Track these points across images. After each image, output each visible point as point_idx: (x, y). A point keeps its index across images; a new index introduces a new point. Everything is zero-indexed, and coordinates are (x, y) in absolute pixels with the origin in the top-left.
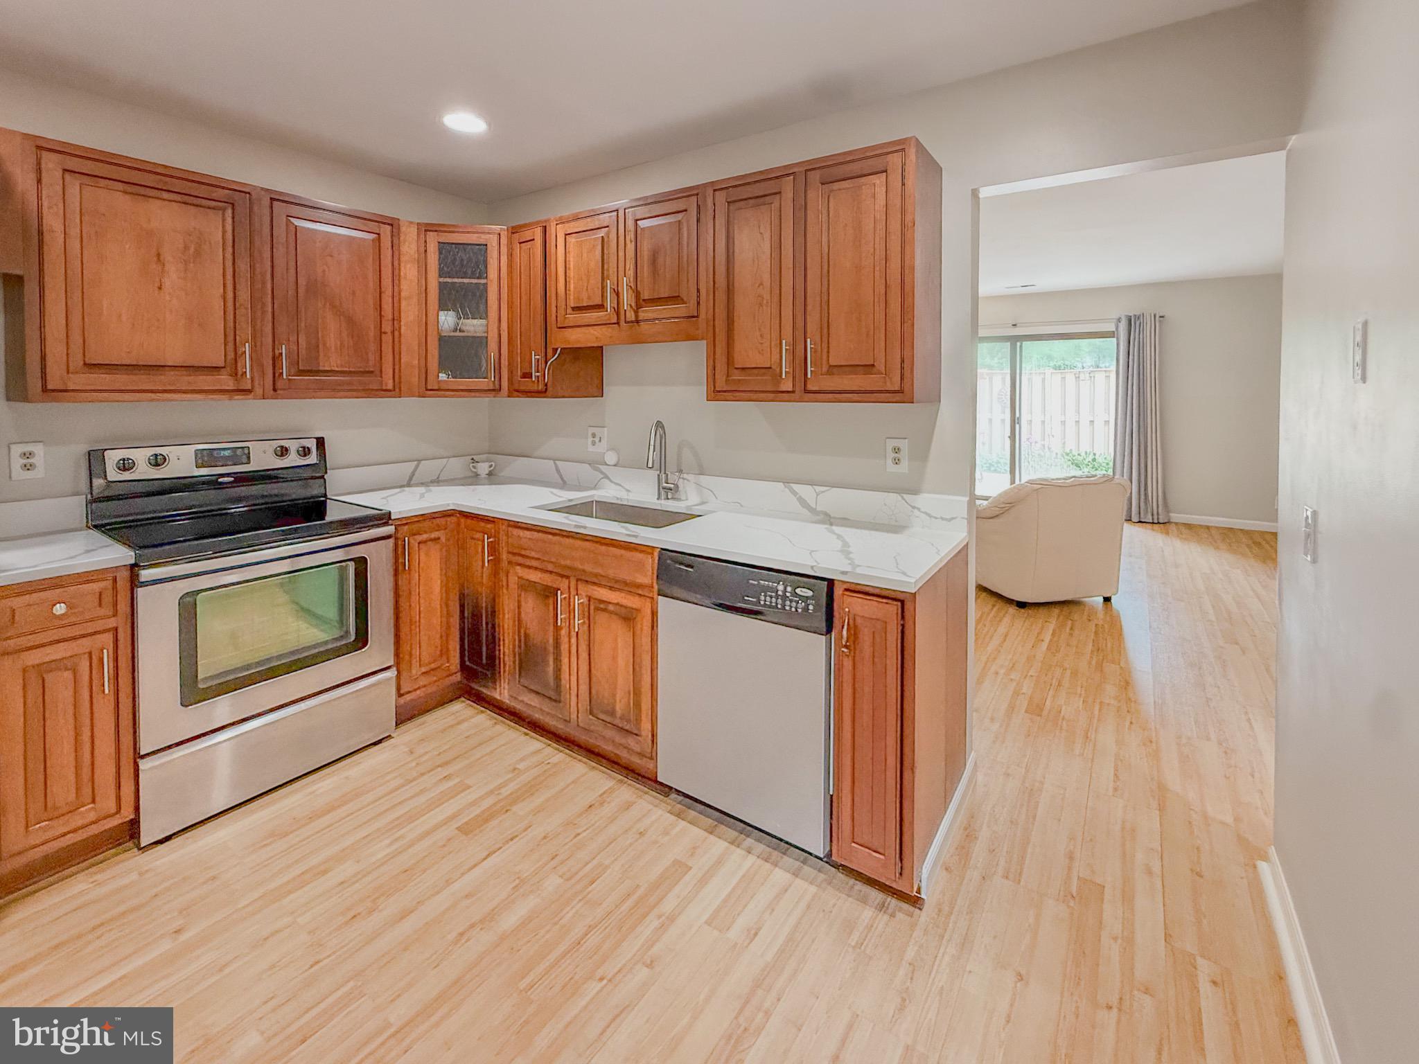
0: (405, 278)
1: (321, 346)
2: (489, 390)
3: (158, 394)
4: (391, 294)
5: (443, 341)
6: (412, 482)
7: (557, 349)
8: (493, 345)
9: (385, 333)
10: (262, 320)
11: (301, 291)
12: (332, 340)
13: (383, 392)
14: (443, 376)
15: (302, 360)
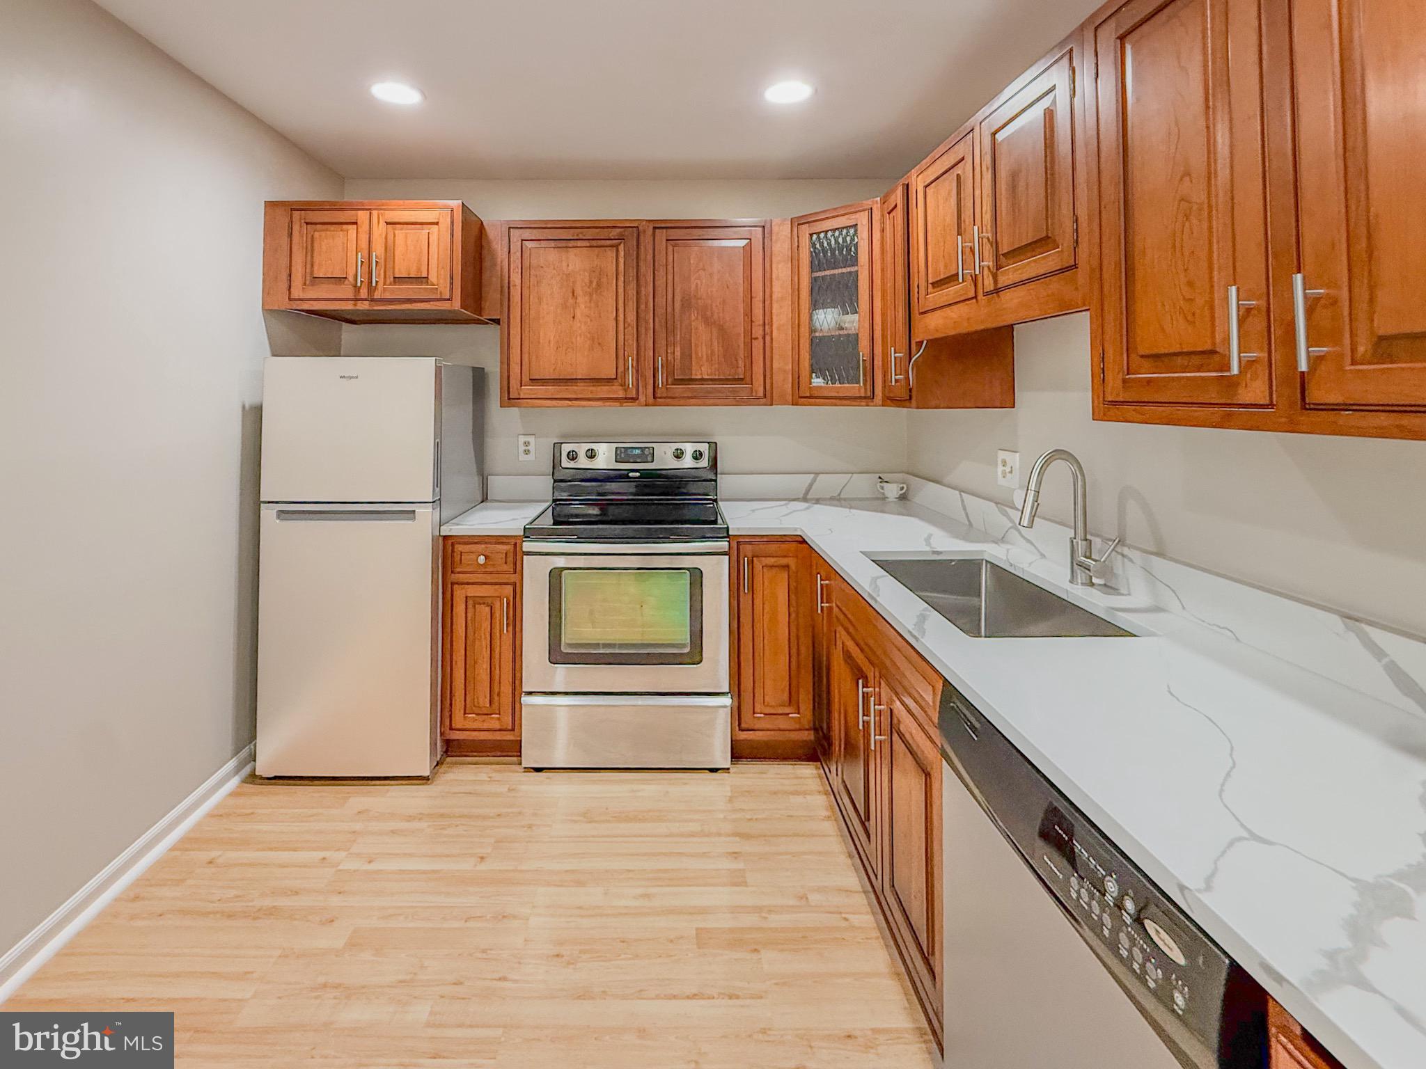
0: (778, 278)
1: (694, 356)
2: (860, 398)
3: (573, 402)
4: (761, 298)
5: (818, 343)
6: (808, 497)
7: (922, 342)
8: (864, 343)
9: (756, 338)
10: (646, 334)
11: (678, 305)
12: (703, 351)
13: (752, 400)
14: (817, 381)
15: (677, 370)
